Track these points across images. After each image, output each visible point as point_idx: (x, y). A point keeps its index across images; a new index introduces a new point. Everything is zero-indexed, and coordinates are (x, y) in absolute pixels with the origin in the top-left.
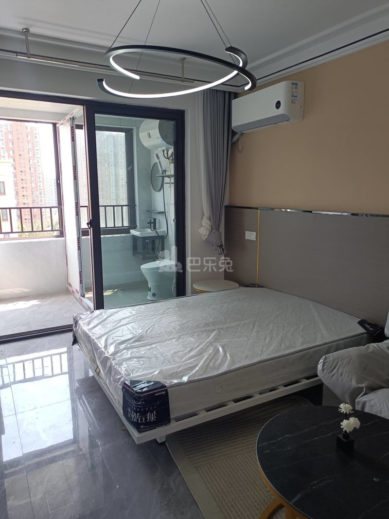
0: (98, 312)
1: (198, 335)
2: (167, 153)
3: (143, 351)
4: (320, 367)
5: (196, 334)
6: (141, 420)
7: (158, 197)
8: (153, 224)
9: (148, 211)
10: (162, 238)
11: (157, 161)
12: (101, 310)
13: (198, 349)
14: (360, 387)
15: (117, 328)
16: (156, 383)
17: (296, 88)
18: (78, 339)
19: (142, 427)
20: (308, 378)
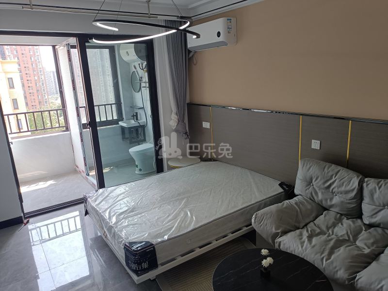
0: (101, 190)
1: (173, 203)
2: (142, 66)
3: (136, 219)
4: (253, 220)
5: (172, 203)
6: (139, 268)
7: (138, 96)
8: (135, 116)
9: (131, 107)
10: (143, 127)
11: (135, 70)
12: (103, 189)
13: (173, 214)
14: (277, 233)
15: (116, 202)
16: (147, 242)
17: (230, 22)
18: (89, 211)
19: (139, 272)
20: (247, 226)
